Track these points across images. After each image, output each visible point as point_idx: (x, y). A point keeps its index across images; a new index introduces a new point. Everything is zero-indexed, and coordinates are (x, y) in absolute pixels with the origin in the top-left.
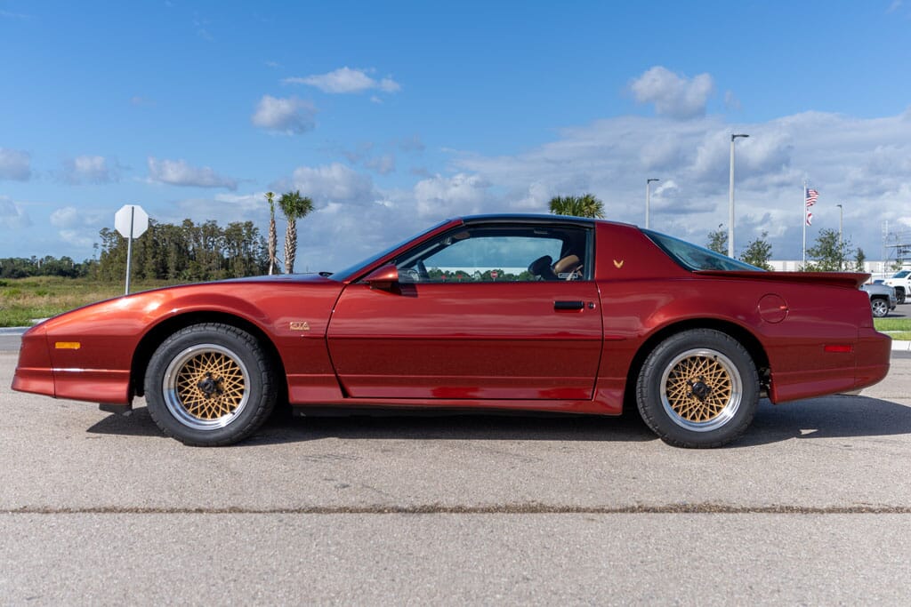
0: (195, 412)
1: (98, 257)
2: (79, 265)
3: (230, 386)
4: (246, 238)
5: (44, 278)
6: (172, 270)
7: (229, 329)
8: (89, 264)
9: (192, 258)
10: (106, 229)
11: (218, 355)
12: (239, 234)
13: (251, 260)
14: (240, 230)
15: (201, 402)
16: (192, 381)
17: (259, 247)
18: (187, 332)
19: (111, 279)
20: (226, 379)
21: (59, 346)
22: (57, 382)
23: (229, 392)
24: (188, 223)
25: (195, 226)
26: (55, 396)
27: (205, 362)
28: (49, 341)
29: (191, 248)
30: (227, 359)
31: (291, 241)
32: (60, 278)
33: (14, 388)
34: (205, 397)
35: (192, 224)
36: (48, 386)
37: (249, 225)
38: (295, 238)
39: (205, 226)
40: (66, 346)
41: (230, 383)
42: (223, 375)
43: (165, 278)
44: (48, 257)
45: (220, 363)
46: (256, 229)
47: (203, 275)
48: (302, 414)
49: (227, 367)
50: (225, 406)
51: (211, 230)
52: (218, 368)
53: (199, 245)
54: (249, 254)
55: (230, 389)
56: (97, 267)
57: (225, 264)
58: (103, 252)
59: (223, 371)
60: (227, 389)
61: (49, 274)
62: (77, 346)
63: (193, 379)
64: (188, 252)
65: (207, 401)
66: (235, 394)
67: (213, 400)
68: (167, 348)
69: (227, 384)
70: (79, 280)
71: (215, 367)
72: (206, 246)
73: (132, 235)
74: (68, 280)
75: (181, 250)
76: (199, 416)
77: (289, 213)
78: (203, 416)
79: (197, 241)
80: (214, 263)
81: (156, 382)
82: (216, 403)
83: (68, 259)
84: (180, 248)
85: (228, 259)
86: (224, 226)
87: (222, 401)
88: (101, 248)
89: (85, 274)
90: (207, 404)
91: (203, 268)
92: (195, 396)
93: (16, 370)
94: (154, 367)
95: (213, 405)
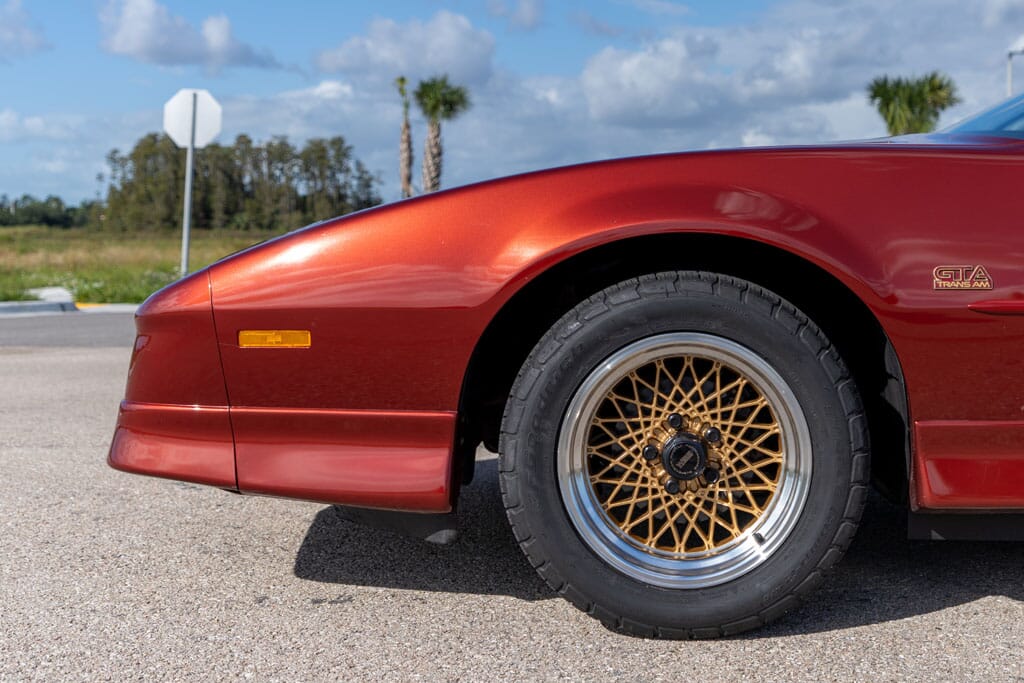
0: (640, 532)
1: (104, 195)
2: (73, 210)
3: (740, 456)
4: (333, 162)
5: (21, 230)
6: (219, 216)
7: (744, 289)
8: (89, 207)
9: (249, 195)
10: (115, 152)
11: (703, 365)
12: (323, 157)
13: (342, 197)
14: (323, 150)
15: (657, 503)
16: (629, 442)
17: (353, 177)
18: (624, 297)
19: (124, 230)
20: (726, 435)
21: (250, 339)
22: (240, 447)
23: (736, 474)
24: (243, 140)
25: (255, 144)
26: (237, 487)
27: (666, 388)
28: (223, 324)
29: (247, 180)
30: (729, 375)
31: (434, 157)
32: (44, 229)
33: (115, 462)
34: (668, 489)
35: (249, 142)
36: (217, 456)
37: (338, 142)
38: (440, 154)
39: (270, 145)
40: (272, 339)
41: (740, 447)
42: (718, 423)
43: (208, 227)
44: (26, 198)
45: (708, 389)
46: (350, 148)
47: (266, 222)
48: (935, 536)
49: (728, 399)
50: (724, 515)
51: (280, 152)
52: (703, 402)
53: (261, 174)
54: (338, 188)
55: (739, 465)
56: (101, 211)
57: (302, 205)
58: (112, 189)
59: (718, 410)
60: (730, 464)
61: (28, 223)
62: (302, 340)
63: (632, 434)
64: (242, 186)
65: (675, 500)
66: (752, 479)
67: (690, 498)
68: (568, 344)
69: (731, 449)
70: (73, 231)
71: (696, 398)
72: (271, 176)
73: (193, 140)
74: (58, 232)
75: (233, 183)
76: (650, 545)
77: (431, 112)
78: (661, 543)
79: (256, 166)
80: (284, 203)
81: (538, 446)
82: (699, 507)
83: (57, 200)
84: (230, 178)
85: (305, 197)
86: (299, 144)
87: (717, 500)
88: (107, 182)
89: (83, 222)
90: (673, 509)
91: (267, 211)
92: (638, 484)
93: (122, 410)
94: (530, 403)
95: (691, 510)
